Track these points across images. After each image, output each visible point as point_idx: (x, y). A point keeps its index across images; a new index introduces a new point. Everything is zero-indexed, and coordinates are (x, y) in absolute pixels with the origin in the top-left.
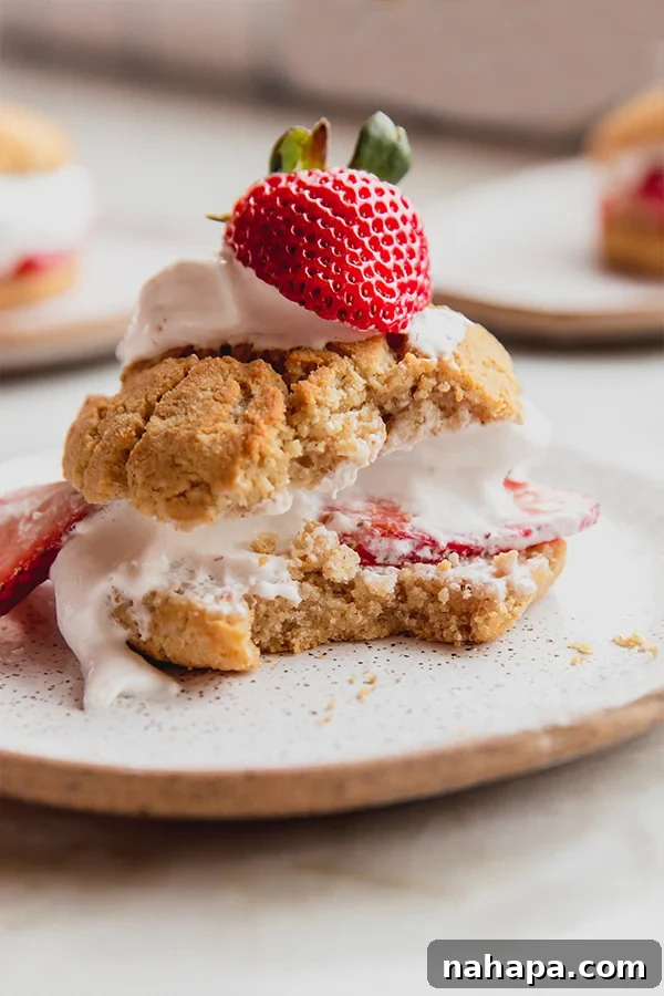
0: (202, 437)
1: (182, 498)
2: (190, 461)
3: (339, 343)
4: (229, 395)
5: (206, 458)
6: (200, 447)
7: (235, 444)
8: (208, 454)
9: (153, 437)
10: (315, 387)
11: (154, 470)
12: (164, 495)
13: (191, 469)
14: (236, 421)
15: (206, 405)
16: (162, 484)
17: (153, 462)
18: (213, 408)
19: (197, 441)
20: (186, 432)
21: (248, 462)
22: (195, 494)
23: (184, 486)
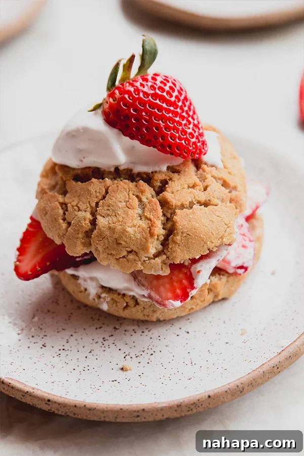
0: (129, 229)
1: (125, 259)
2: (126, 242)
3: (173, 166)
4: (133, 204)
5: (133, 240)
6: (130, 235)
7: (145, 233)
8: (133, 238)
9: (103, 229)
10: (171, 194)
11: (107, 245)
12: (115, 257)
13: (127, 245)
14: (141, 219)
15: (124, 211)
16: (114, 252)
17: (106, 241)
18: (129, 213)
19: (127, 232)
20: (120, 227)
21: (153, 240)
22: (131, 257)
23: (125, 253)
